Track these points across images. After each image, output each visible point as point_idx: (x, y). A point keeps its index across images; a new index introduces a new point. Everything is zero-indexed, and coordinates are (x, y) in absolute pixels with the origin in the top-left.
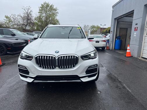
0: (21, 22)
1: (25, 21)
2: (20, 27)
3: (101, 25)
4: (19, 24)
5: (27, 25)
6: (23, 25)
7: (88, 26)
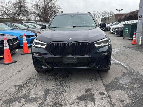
0: (13, 11)
1: (17, 9)
2: (11, 16)
3: (117, 10)
4: (9, 13)
5: (20, 14)
6: (15, 14)
7: (98, 12)
